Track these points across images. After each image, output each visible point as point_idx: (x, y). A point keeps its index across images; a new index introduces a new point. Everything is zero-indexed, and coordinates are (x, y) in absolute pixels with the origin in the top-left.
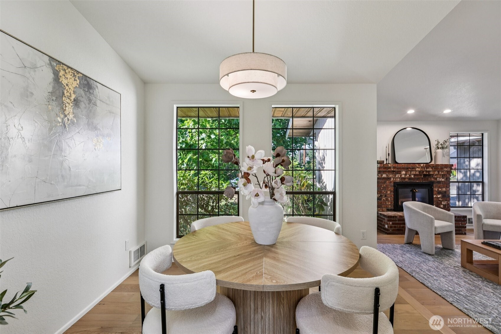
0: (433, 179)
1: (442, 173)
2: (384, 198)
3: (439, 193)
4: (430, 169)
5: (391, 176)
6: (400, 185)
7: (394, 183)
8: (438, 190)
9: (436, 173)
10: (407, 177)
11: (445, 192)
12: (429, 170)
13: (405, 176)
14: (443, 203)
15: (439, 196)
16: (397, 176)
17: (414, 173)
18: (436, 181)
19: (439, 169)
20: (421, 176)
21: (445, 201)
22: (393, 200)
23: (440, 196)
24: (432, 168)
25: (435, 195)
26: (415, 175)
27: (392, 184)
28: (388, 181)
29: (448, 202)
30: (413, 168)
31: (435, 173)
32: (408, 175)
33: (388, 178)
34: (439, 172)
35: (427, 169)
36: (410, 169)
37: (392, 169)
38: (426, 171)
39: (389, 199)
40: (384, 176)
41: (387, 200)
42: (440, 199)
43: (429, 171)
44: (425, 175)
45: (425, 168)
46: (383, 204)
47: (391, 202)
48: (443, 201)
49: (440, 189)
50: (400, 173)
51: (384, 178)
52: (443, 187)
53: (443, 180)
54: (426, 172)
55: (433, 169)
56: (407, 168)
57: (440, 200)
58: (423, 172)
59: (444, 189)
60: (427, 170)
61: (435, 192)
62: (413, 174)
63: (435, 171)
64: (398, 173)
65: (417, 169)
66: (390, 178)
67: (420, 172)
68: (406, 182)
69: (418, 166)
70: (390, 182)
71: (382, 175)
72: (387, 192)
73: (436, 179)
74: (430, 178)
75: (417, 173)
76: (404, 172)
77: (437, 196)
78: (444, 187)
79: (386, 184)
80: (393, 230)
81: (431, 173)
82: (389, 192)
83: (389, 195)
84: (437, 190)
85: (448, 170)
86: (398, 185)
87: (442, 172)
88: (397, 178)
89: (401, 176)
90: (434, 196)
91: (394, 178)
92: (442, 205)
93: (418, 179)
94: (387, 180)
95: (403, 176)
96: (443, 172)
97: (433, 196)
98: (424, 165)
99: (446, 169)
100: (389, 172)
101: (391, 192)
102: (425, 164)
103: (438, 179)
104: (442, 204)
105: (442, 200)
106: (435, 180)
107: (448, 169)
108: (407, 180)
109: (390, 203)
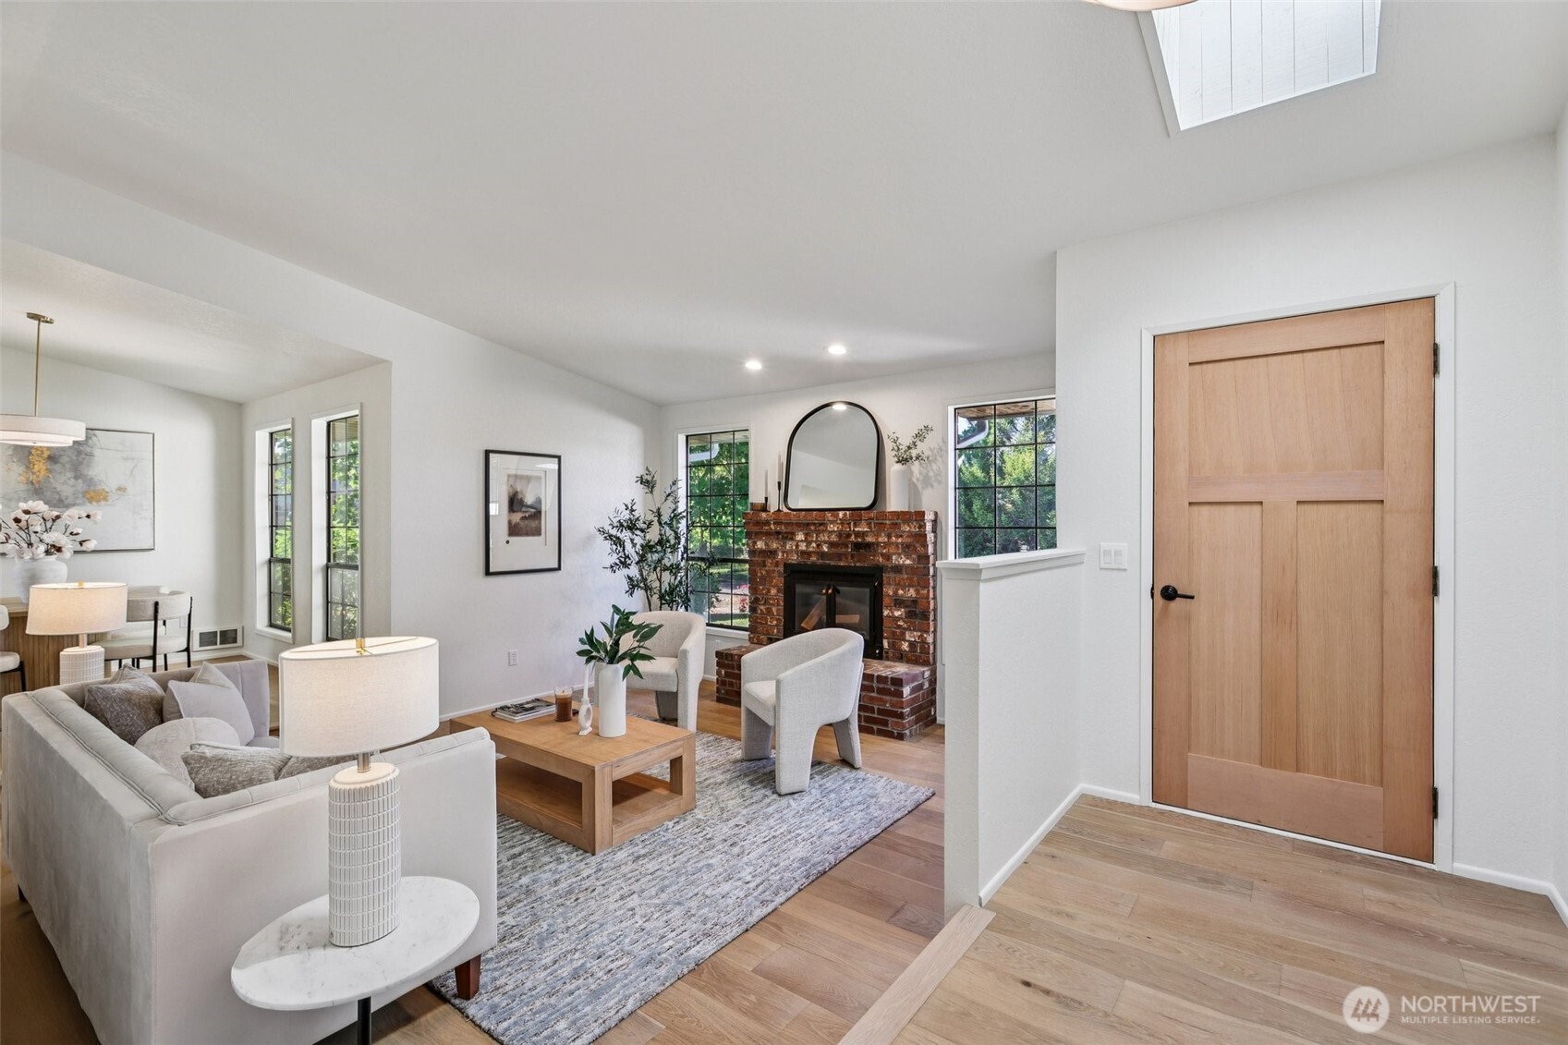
0: (881, 559)
1: (900, 540)
2: (762, 607)
3: (899, 602)
4: (863, 528)
5: (775, 546)
6: (799, 572)
7: (786, 565)
8: (896, 593)
9: (883, 539)
10: (811, 549)
11: (915, 602)
12: (860, 530)
13: (806, 546)
14: (908, 638)
15: (897, 614)
16: (788, 547)
17: (827, 539)
18: (890, 566)
19: (888, 526)
20: (847, 547)
21: (914, 630)
22: (782, 614)
23: (899, 613)
24: (869, 525)
25: (887, 607)
26: (832, 545)
27: (781, 569)
28: (770, 561)
29: (922, 635)
30: (821, 525)
31: (880, 540)
32: (814, 545)
33: (771, 552)
34: (889, 536)
35: (855, 525)
36: (812, 528)
37: (772, 526)
38: (858, 534)
39: (774, 609)
40: (760, 545)
41: (769, 611)
42: (900, 623)
43: (863, 534)
44: (857, 546)
45: (849, 524)
46: (760, 623)
47: (777, 620)
48: (908, 629)
49: (901, 592)
50: (792, 539)
51: (762, 552)
52: (910, 586)
53: (908, 562)
54: (856, 537)
55: (870, 528)
56: (808, 524)
57: (899, 627)
58: (849, 536)
59: (912, 593)
60: (856, 529)
61: (886, 601)
62: (825, 542)
63: (878, 535)
64: (786, 538)
65: (831, 527)
66: (773, 553)
67: (840, 534)
68: (814, 564)
69: (830, 519)
70: (777, 564)
71: (755, 543)
72: (769, 591)
73: (888, 557)
74: (874, 556)
75: (834, 538)
76: (800, 536)
77: (892, 613)
78: (912, 586)
79: (767, 568)
80: (727, 692)
81: (870, 539)
82: (773, 591)
83: (774, 600)
84: (891, 594)
85: (913, 530)
86: (793, 572)
87: (897, 537)
88: (791, 551)
89: (797, 546)
90: (886, 613)
91: (783, 552)
92: (907, 644)
93: (839, 557)
94: (769, 558)
95: (803, 547)
96: (901, 536)
97: (882, 613)
98: (845, 515)
99: (906, 526)
100: (768, 534)
101: (779, 591)
102: (848, 512)
103: (894, 557)
104: (905, 640)
105: (905, 626)
106: (886, 563)
107: (914, 528)
108: (814, 559)
109: (775, 623)
